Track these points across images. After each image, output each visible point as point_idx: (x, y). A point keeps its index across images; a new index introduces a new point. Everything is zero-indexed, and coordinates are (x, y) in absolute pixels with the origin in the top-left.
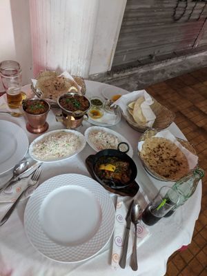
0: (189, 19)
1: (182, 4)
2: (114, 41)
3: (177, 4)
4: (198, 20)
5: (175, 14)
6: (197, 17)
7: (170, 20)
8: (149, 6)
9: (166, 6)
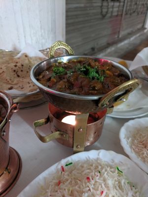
0: (112, 15)
1: (105, 4)
2: (63, 37)
3: (102, 3)
4: (117, 16)
5: (102, 12)
6: (116, 14)
7: (100, 16)
8: (82, 5)
9: (95, 5)
